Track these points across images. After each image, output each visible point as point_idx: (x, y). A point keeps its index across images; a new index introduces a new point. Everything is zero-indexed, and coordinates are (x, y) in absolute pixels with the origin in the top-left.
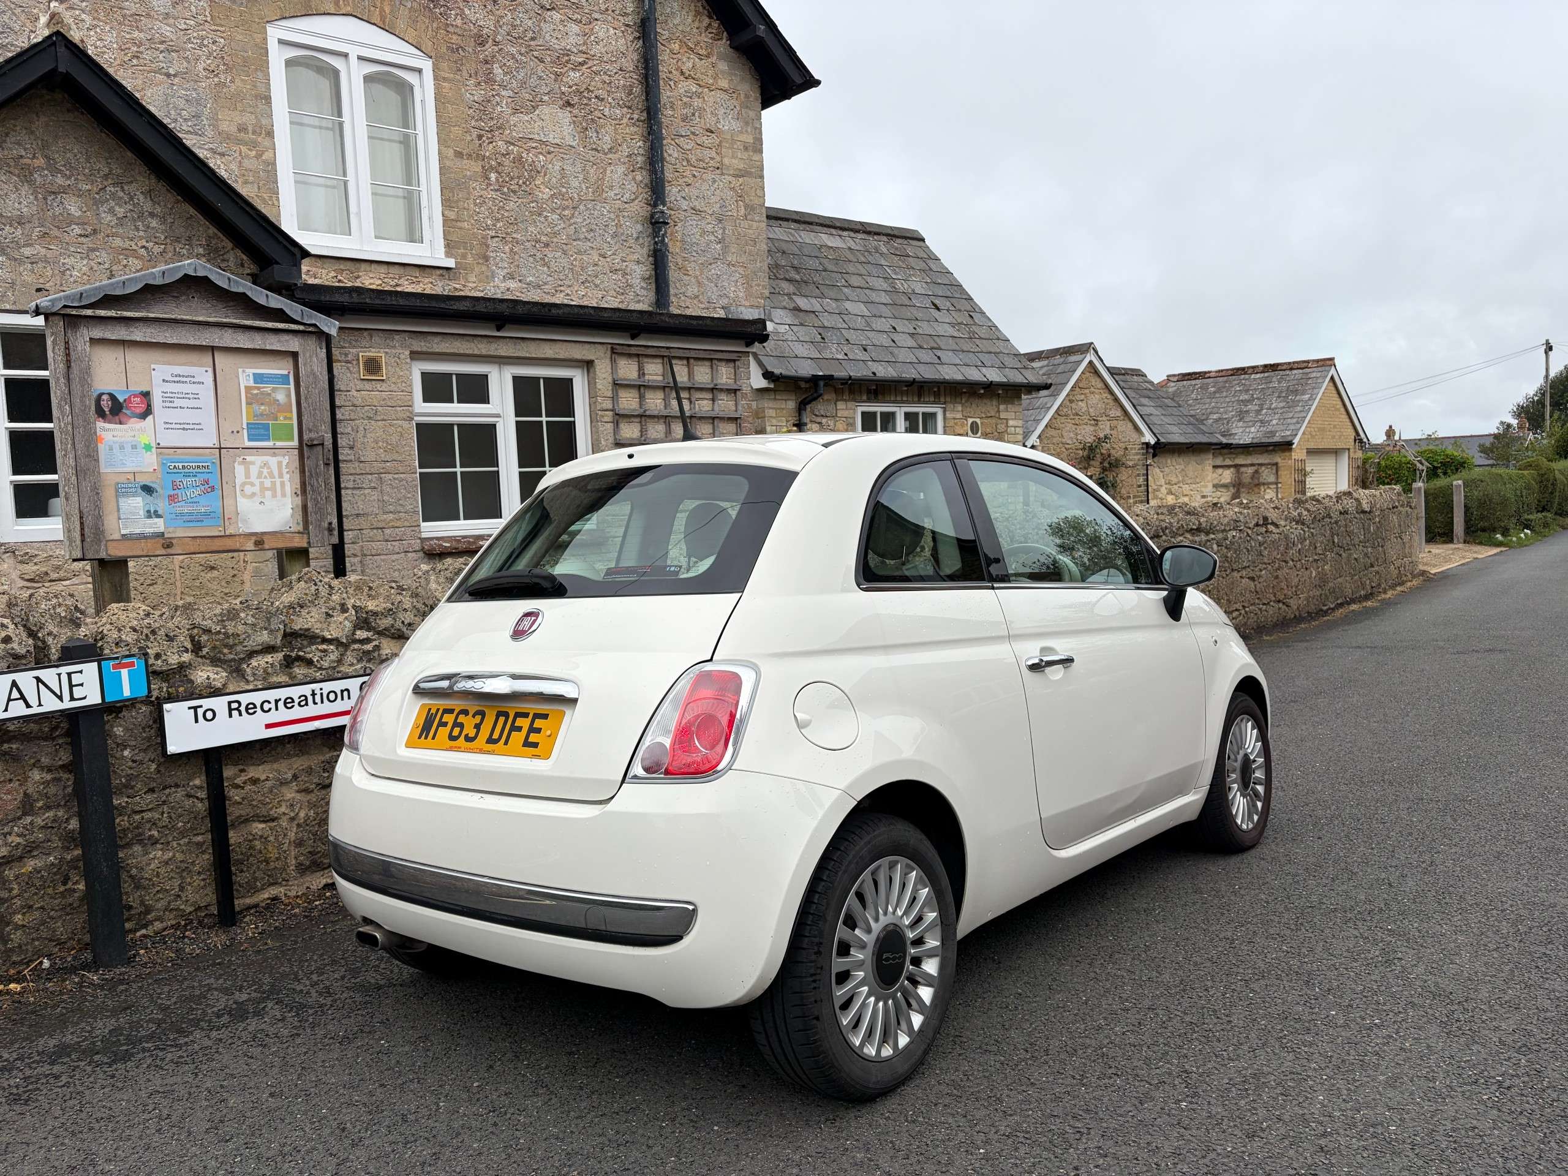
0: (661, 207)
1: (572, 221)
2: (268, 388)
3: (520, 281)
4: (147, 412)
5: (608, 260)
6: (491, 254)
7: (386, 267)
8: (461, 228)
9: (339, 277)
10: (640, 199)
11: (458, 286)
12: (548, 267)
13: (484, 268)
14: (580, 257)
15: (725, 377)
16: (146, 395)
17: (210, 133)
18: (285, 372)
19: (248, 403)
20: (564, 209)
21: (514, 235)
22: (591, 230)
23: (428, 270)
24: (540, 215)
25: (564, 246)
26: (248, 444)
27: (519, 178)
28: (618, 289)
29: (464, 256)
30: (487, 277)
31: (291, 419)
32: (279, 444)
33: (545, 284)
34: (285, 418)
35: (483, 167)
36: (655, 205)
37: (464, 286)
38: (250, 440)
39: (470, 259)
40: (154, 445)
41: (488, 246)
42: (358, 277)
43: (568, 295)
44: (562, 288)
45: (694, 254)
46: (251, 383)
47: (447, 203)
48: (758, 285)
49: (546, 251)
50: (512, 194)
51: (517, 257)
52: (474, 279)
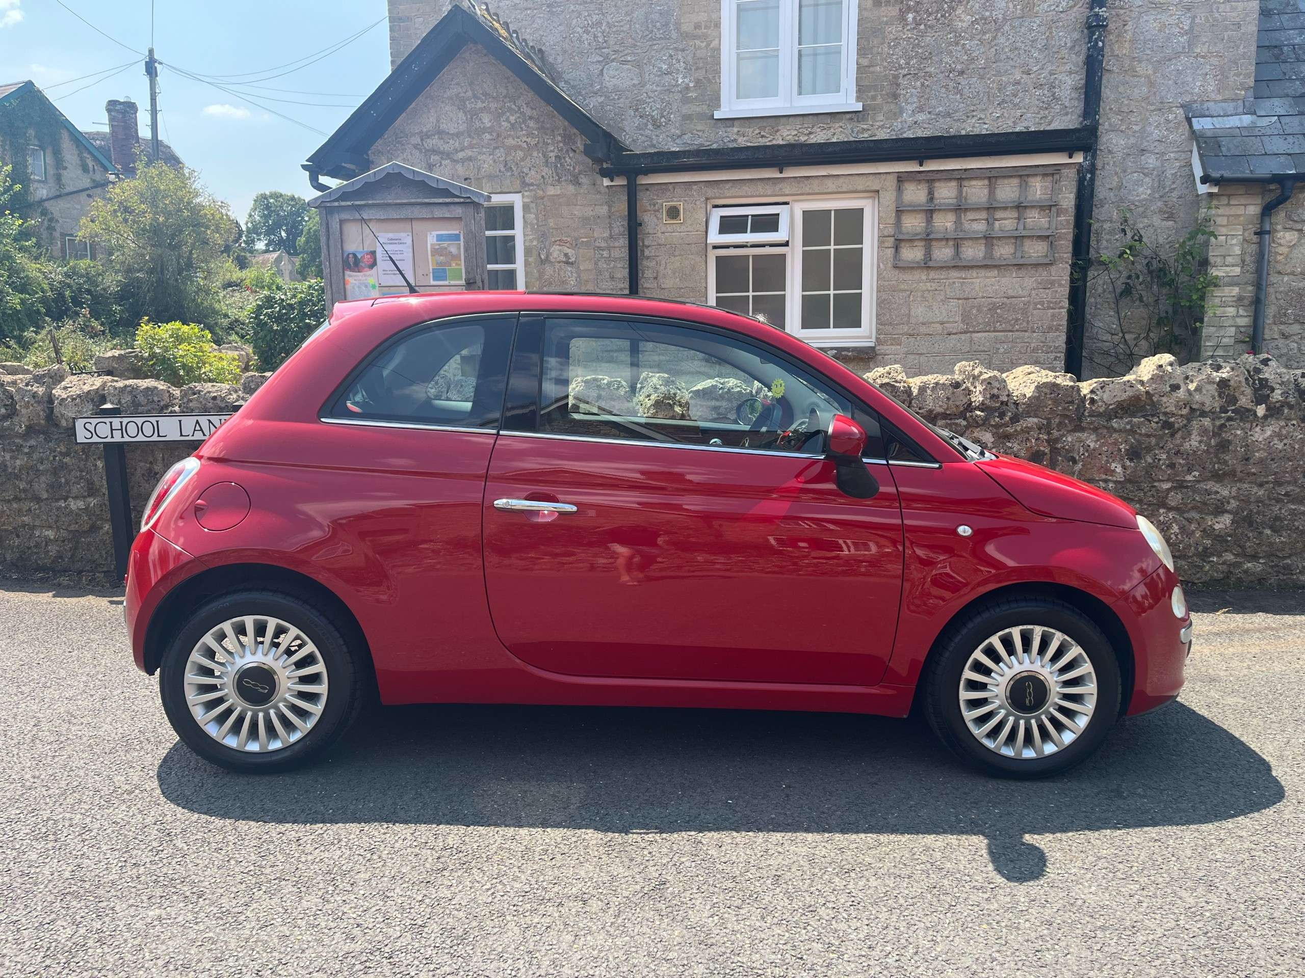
0: (1097, 10)
1: (993, 43)
2: (445, 244)
3: (929, 113)
4: (373, 264)
5: (1032, 76)
6: (902, 92)
7: (801, 118)
8: (873, 72)
9: (762, 133)
10: (1080, 5)
11: (865, 127)
12: (961, 95)
13: (892, 106)
14: (999, 78)
15: (1038, 193)
16: (373, 253)
17: (674, 35)
18: (457, 232)
19: (432, 255)
20: (985, 33)
21: (927, 70)
22: (1016, 49)
23: (838, 116)
24: (957, 44)
25: (981, 71)
26: (433, 283)
27: (937, 12)
28: (1041, 104)
29: (874, 98)
30: (895, 114)
31: (460, 265)
32: (453, 283)
33: (956, 111)
34: (457, 264)
35: (900, 10)
36: (1092, 8)
37: (872, 126)
38: (434, 280)
39: (879, 100)
40: (377, 285)
41: (898, 85)
42: (778, 131)
43: (980, 119)
44: (974, 114)
45: (1148, 52)
46: (435, 241)
47: (862, 51)
48: (1238, 75)
49: (960, 79)
50: (929, 30)
51: (928, 90)
52: (882, 118)
